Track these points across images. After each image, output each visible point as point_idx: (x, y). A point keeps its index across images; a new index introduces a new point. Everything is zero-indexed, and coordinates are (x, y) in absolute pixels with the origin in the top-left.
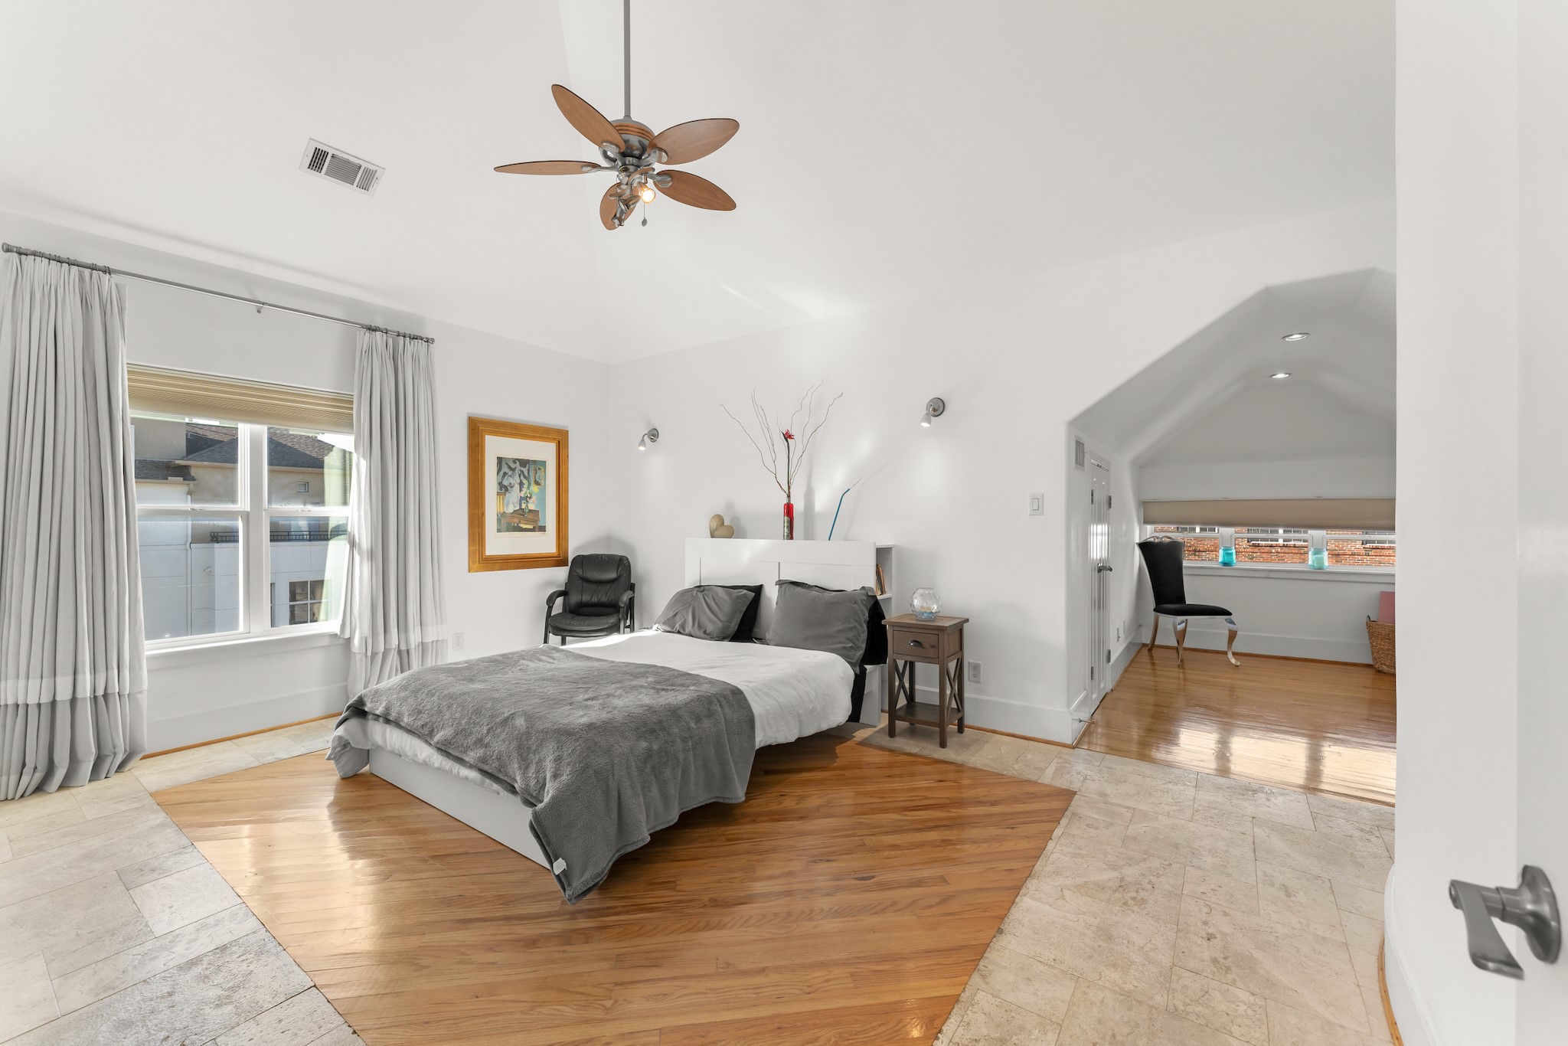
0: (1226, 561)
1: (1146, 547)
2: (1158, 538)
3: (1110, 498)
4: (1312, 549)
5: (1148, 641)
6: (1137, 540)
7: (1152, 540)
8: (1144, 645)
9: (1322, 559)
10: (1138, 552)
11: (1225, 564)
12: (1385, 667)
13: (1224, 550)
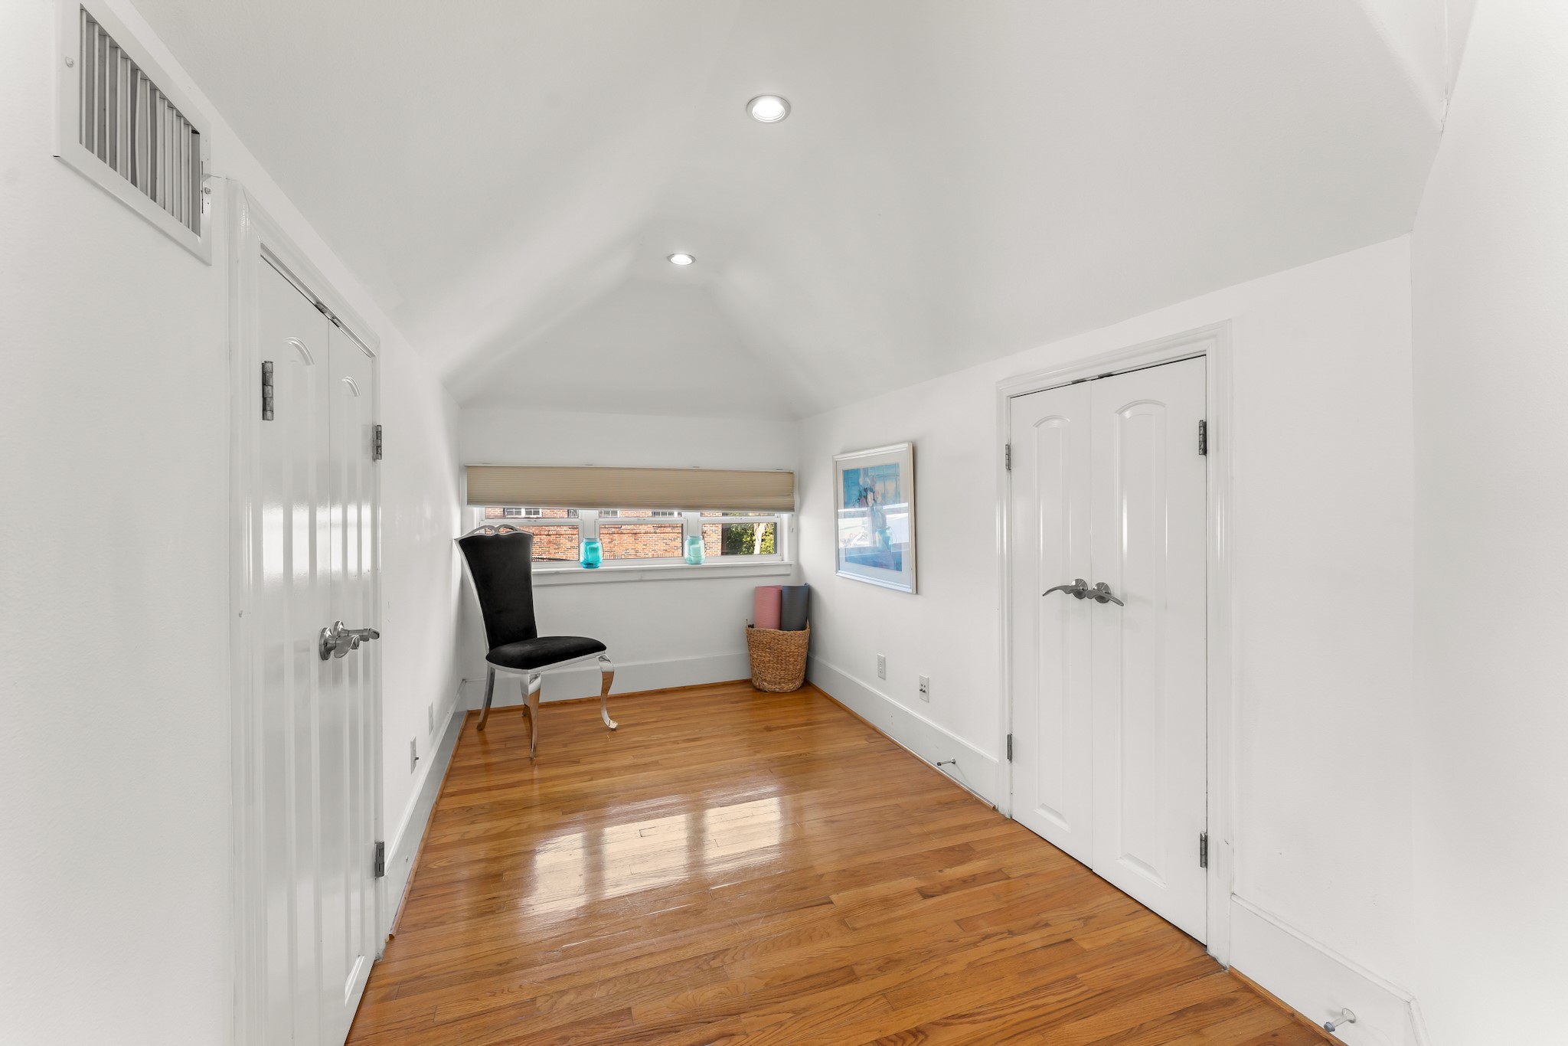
0: (590, 561)
1: (472, 546)
2: (491, 528)
3: (378, 433)
4: (689, 538)
5: (479, 705)
6: (458, 534)
7: (482, 532)
8: (472, 714)
9: (699, 549)
10: (458, 556)
11: (589, 565)
12: (766, 684)
13: (588, 544)
